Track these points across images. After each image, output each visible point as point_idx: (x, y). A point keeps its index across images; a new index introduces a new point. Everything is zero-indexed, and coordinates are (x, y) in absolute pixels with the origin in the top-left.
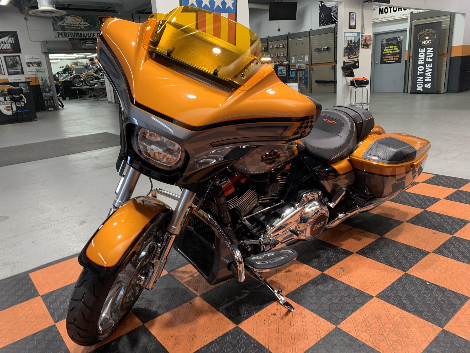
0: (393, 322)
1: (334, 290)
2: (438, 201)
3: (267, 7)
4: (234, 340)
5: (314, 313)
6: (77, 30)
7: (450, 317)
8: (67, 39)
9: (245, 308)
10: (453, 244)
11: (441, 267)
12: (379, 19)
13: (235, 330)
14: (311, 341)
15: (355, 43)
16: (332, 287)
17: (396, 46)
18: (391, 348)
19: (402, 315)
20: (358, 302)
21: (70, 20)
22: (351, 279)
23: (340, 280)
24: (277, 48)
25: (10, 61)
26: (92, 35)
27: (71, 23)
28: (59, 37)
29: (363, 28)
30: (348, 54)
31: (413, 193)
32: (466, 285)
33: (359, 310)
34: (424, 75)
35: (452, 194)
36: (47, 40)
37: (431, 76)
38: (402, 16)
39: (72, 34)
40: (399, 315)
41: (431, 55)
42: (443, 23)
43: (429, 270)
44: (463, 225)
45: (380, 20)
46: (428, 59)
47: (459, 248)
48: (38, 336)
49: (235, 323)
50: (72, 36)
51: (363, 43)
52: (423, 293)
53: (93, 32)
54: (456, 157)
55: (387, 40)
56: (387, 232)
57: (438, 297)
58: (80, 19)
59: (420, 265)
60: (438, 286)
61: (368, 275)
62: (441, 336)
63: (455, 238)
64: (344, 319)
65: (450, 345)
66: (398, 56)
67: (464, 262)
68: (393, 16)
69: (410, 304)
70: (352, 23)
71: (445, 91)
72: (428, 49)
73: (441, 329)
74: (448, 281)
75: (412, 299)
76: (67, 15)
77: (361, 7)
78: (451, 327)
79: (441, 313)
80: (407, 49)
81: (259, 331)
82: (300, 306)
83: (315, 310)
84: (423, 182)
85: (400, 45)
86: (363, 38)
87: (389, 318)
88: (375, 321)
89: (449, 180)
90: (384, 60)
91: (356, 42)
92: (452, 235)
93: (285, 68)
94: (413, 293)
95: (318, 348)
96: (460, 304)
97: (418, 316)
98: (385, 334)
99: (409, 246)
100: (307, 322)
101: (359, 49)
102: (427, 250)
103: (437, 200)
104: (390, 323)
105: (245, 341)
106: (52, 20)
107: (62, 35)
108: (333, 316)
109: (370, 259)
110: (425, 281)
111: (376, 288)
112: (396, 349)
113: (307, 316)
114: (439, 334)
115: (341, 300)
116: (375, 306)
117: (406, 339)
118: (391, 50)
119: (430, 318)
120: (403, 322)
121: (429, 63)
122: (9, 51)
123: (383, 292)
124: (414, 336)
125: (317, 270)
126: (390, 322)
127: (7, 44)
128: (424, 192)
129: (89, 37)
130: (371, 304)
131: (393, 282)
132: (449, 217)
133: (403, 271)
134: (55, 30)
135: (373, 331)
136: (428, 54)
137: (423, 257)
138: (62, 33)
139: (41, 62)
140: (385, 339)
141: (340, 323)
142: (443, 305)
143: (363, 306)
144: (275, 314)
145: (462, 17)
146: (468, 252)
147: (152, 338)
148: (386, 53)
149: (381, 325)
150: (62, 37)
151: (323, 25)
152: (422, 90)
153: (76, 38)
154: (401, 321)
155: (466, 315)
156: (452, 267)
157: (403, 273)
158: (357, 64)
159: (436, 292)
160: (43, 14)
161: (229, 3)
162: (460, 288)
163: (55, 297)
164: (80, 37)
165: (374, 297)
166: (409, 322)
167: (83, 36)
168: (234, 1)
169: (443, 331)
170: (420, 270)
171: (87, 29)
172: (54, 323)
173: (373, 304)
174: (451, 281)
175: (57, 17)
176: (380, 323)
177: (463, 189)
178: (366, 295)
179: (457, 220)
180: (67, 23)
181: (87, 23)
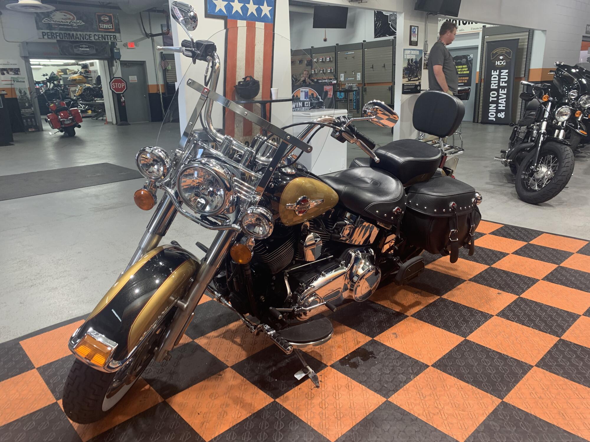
0: (449, 394)
1: (385, 359)
3: (312, 11)
4: (271, 417)
5: (362, 385)
6: (67, 29)
7: (510, 387)
8: (55, 41)
9: (284, 380)
10: (519, 306)
11: (504, 332)
13: (273, 405)
14: (359, 416)
15: (416, 62)
16: (383, 355)
17: (465, 66)
18: (445, 422)
19: (459, 386)
20: (412, 372)
21: (59, 17)
22: (404, 347)
23: (392, 347)
24: (322, 61)
26: (87, 37)
27: (60, 21)
28: (44, 38)
29: (426, 45)
30: (408, 76)
31: (478, 247)
32: (530, 352)
33: (412, 381)
34: (497, 102)
35: (521, 248)
36: (27, 41)
37: (505, 103)
38: (472, 30)
39: (61, 35)
40: (456, 386)
41: (505, 78)
42: (520, 41)
43: (491, 336)
44: (532, 284)
46: (502, 83)
47: (525, 310)
48: (37, 416)
49: (273, 398)
50: (61, 37)
51: (426, 62)
52: (483, 361)
53: (88, 33)
56: (447, 292)
57: (499, 366)
58: (71, 15)
59: (482, 330)
60: (500, 354)
61: (424, 342)
62: (500, 408)
63: (522, 298)
64: (395, 391)
65: (509, 417)
66: (467, 78)
67: (529, 327)
68: (462, 30)
69: (469, 373)
70: (414, 39)
72: (502, 71)
73: (500, 401)
74: (511, 347)
75: (471, 368)
76: (55, 11)
77: (424, 20)
78: (511, 398)
79: (502, 383)
80: (478, 70)
81: (300, 405)
82: (346, 376)
83: (363, 382)
84: (490, 234)
85: (470, 65)
86: (426, 56)
87: (445, 390)
88: (429, 392)
89: (520, 231)
91: (418, 61)
92: (519, 295)
94: (473, 361)
95: (367, 424)
96: (522, 373)
97: (476, 387)
98: (439, 407)
99: (471, 308)
100: (354, 396)
101: (421, 70)
102: (490, 313)
103: (504, 255)
104: (446, 394)
105: (284, 418)
106: (35, 15)
107: (48, 35)
108: (384, 388)
109: (427, 324)
110: (487, 348)
111: (432, 357)
112: (451, 423)
113: (354, 388)
114: (498, 406)
115: (392, 370)
116: (430, 376)
117: (462, 412)
119: (489, 389)
120: (460, 394)
121: (503, 88)
123: (439, 360)
124: (470, 408)
125: (367, 337)
128: (491, 245)
129: (83, 39)
130: (425, 375)
131: (451, 349)
132: (517, 275)
133: (463, 337)
134: (38, 28)
135: (427, 404)
136: (502, 77)
137: (486, 321)
138: (48, 33)
139: (19, 69)
140: (439, 413)
141: (391, 396)
142: (505, 374)
143: (417, 377)
144: (318, 387)
145: (542, 34)
146: (534, 315)
147: (176, 415)
149: (436, 397)
150: (48, 38)
151: (379, 37)
152: (494, 119)
153: (66, 39)
154: (458, 392)
155: (528, 385)
156: (516, 332)
157: (462, 339)
158: (419, 88)
159: (498, 361)
160: (24, 10)
161: (266, 9)
162: (524, 355)
163: (54, 369)
164: (72, 39)
165: (429, 366)
166: (466, 393)
167: (76, 38)
168: (271, 8)
169: (503, 403)
170: (481, 336)
171: (80, 28)
172: (55, 401)
173: (428, 374)
174: (514, 348)
175: (42, 13)
176: (435, 395)
177: (534, 242)
178: (421, 364)
179: (525, 278)
180: (55, 21)
181: (81, 21)
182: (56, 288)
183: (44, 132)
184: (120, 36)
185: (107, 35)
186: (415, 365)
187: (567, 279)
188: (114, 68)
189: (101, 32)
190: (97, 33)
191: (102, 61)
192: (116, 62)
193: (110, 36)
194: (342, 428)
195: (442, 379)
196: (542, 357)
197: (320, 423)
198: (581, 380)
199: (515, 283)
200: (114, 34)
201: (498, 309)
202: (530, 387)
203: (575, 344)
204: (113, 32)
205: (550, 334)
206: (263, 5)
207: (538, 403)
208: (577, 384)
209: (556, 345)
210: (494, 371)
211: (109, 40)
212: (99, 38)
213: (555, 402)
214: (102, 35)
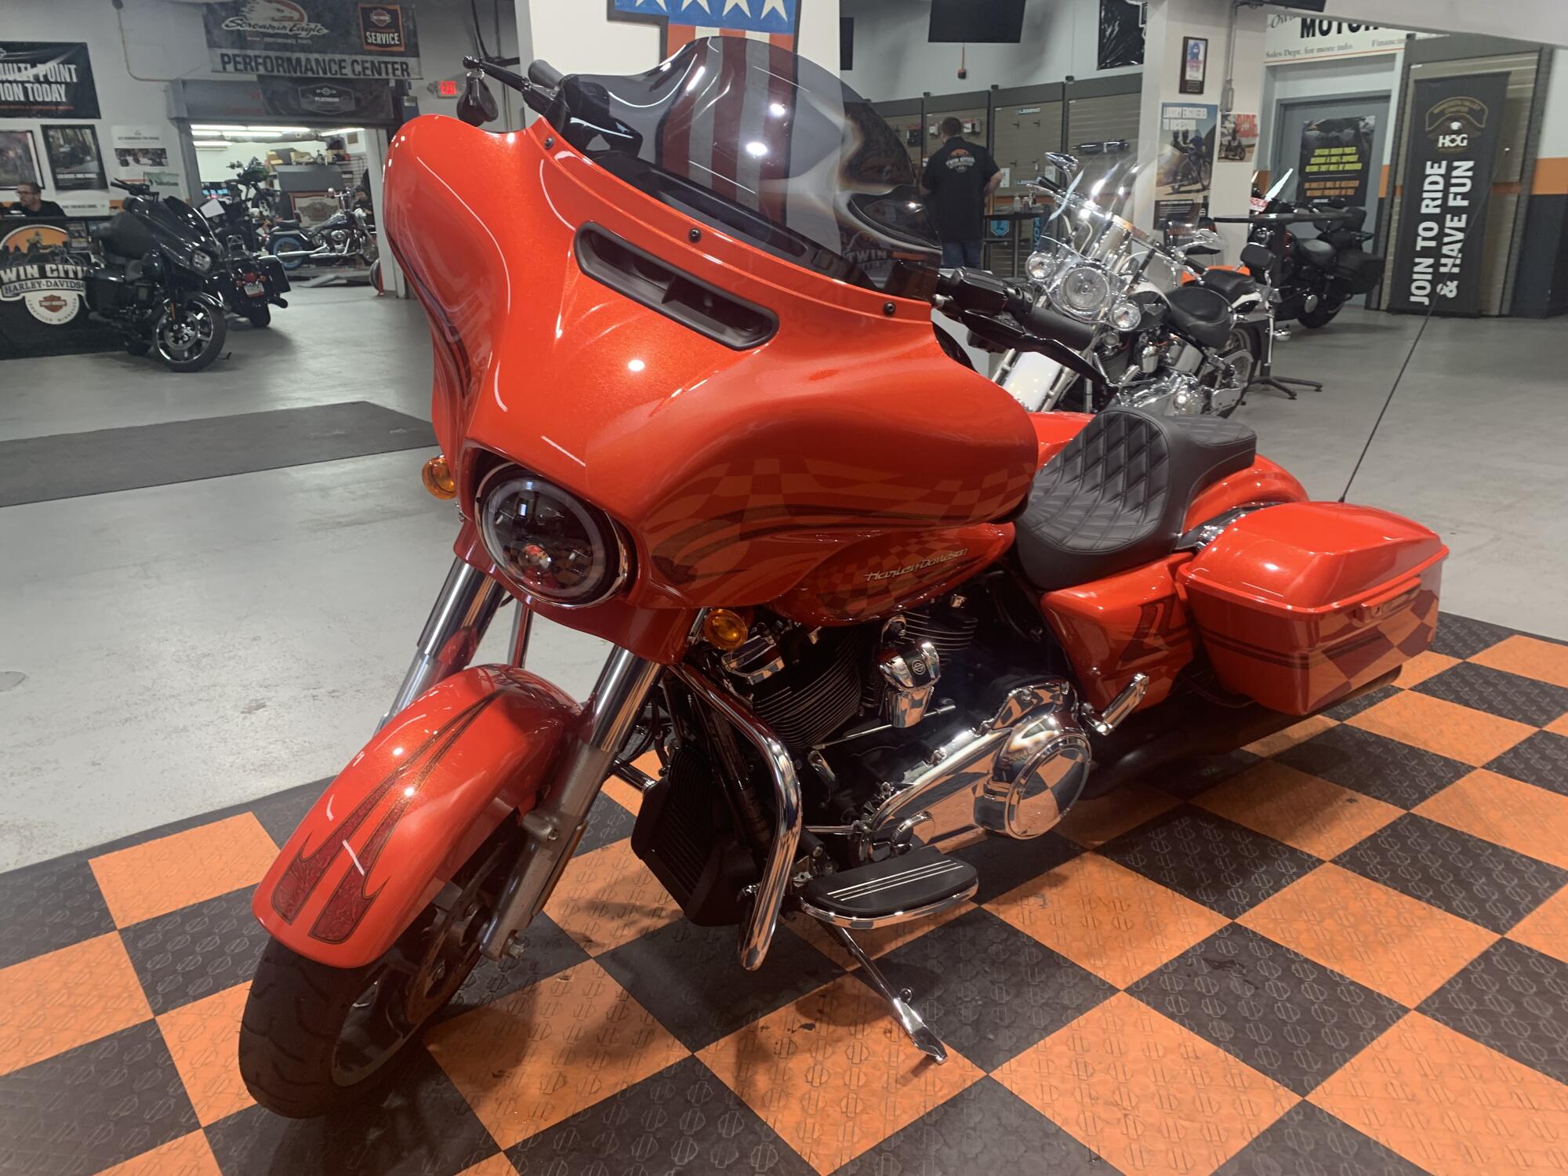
0: (1158, 1071)
1: (1003, 962)
2: (1390, 696)
4: (677, 1098)
6: (284, 47)
7: (1333, 1064)
8: (253, 77)
10: (1403, 840)
11: (1345, 909)
12: (1298, 52)
13: (685, 1066)
14: (904, 1111)
15: (1197, 141)
16: (998, 954)
17: (1353, 150)
18: (1135, 1146)
19: (1190, 1049)
20: (1066, 1002)
21: (263, 14)
22: (1061, 933)
23: (1028, 932)
25: (62, 142)
26: (335, 68)
27: (267, 24)
28: (224, 69)
29: (1227, 90)
30: (1171, 179)
32: (1407, 970)
33: (1065, 1028)
34: (1435, 253)
35: (1439, 677)
36: (184, 78)
37: (1459, 255)
38: (1376, 48)
39: (268, 61)
40: (1183, 1050)
41: (1464, 185)
42: (1512, 78)
43: (1306, 919)
44: (1450, 779)
45: (1303, 58)
46: (1455, 199)
47: (1420, 852)
49: (688, 1047)
50: (269, 68)
51: (1225, 141)
52: (1270, 986)
53: (338, 57)
55: (1320, 127)
57: (1313, 1003)
58: (299, 11)
59: (1284, 900)
60: (1322, 969)
61: (1116, 923)
62: (1293, 1120)
63: (1414, 817)
64: (1013, 1051)
65: (1312, 1147)
66: (1356, 183)
67: (1419, 898)
68: (1346, 47)
69: (1223, 1018)
70: (1193, 75)
71: (1505, 311)
72: (1456, 164)
73: (1297, 1099)
75: (1232, 1002)
77: (1225, 21)
78: (1330, 1094)
79: (1312, 1051)
80: (1387, 160)
81: (755, 1075)
86: (1227, 124)
87: (1149, 1058)
88: (1105, 1063)
90: (1309, 193)
91: (1203, 136)
92: (1408, 809)
95: (922, 1135)
96: (1374, 1027)
97: (1237, 1056)
98: (1126, 1103)
99: (1265, 836)
100: (902, 1057)
102: (1316, 855)
104: (1150, 1072)
105: (707, 1103)
106: (204, 9)
107: (236, 63)
108: (985, 1042)
109: (1134, 874)
110: (1288, 950)
112: (1149, 1151)
114: (1288, 1113)
115: (1017, 995)
116: (1117, 1020)
117: (1186, 1124)
118: (1334, 159)
119: (1272, 1065)
120: (1189, 1072)
121: (1457, 212)
122: (60, 108)
123: (1149, 976)
124: (1210, 1114)
126: (1150, 1068)
127: (53, 86)
129: (325, 72)
130: (1104, 1014)
131: (1188, 947)
132: (1412, 749)
133: (1227, 915)
134: (212, 44)
135: (1093, 1092)
136: (1454, 181)
137: (1299, 877)
138: (235, 56)
139: (164, 151)
140: (1122, 1119)
141: (1000, 1065)
142: (1324, 1026)
143: (1081, 1018)
144: (810, 1029)
146: (1441, 866)
148: (1315, 169)
149: (1121, 1078)
150: (236, 69)
151: (1112, 66)
152: (1426, 301)
153: (282, 73)
154: (1184, 1067)
155: (1386, 1065)
156: (1380, 912)
157: (1222, 921)
159: (1312, 987)
162: (1387, 978)
163: (160, 936)
164: (295, 72)
165: (1119, 990)
166: (1207, 1072)
167: (306, 70)
169: (1304, 1104)
170: (1279, 916)
171: (319, 44)
173: (1110, 1012)
176: (1120, 1070)
177: (1481, 659)
178: (1098, 983)
179: (1433, 760)
180: (253, 24)
181: (319, 26)
184: (419, 65)
185: (386, 63)
186: (1081, 985)
187: (1555, 768)
189: (371, 53)
190: (360, 58)
191: (373, 131)
193: (393, 63)
194: (855, 1140)
195: (1148, 1028)
196: (1438, 986)
197: (798, 1123)
198: (1537, 1058)
199: (1404, 774)
200: (404, 59)
201: (1340, 845)
202: (1388, 1069)
203: (1542, 955)
204: (401, 54)
205: (1475, 922)
207: (1404, 1114)
208: (1527, 1069)
209: (1486, 956)
210: (1296, 1016)
211: (391, 76)
212: (365, 69)
213: (1452, 1114)
214: (373, 63)
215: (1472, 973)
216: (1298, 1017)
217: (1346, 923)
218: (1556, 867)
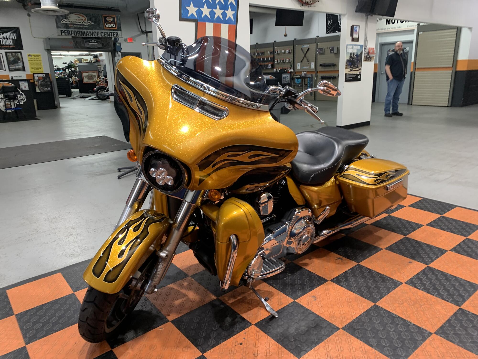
0: (354, 357)
1: (303, 320)
2: (420, 227)
3: (275, 12)
5: (279, 344)
6: (80, 28)
7: (409, 353)
8: (70, 37)
9: (213, 336)
11: (410, 299)
12: (385, 29)
15: (357, 56)
16: (301, 317)
19: (363, 349)
20: (323, 333)
21: (73, 18)
22: (321, 309)
23: (310, 309)
24: (283, 53)
25: (11, 57)
27: (75, 21)
28: (62, 35)
29: (366, 40)
30: (350, 67)
31: (397, 218)
32: (431, 320)
33: (323, 342)
35: (435, 221)
36: (49, 37)
38: (409, 28)
39: (75, 32)
40: (361, 349)
43: (398, 302)
44: (440, 255)
45: (387, 30)
47: (432, 279)
49: (201, 352)
50: (75, 34)
51: (366, 55)
52: (388, 326)
53: (96, 31)
54: (448, 179)
56: (364, 259)
57: (402, 332)
58: (83, 17)
59: (391, 297)
60: (404, 320)
61: (338, 305)
63: (430, 267)
64: (307, 351)
67: (433, 295)
68: (400, 27)
69: (374, 338)
70: (355, 36)
71: (450, 105)
74: (414, 315)
75: (376, 332)
76: (71, 13)
77: (365, 20)
79: (402, 349)
80: (413, 60)
82: (266, 335)
83: (280, 341)
84: (409, 206)
86: (366, 50)
87: (350, 353)
88: (336, 355)
89: (436, 204)
91: (359, 54)
92: (428, 265)
93: (289, 76)
94: (379, 326)
96: (422, 340)
97: (379, 351)
99: (384, 275)
100: (271, 354)
102: (399, 281)
106: (56, 17)
107: (65, 33)
108: (297, 348)
109: (343, 288)
110: (393, 313)
111: (344, 320)
113: (271, 347)
115: (307, 331)
116: (339, 339)
119: (389, 354)
120: (364, 357)
122: (11, 46)
123: (350, 324)
125: (290, 298)
126: (351, 356)
127: (9, 40)
128: (409, 217)
129: (92, 35)
130: (335, 337)
131: (361, 313)
132: (428, 245)
133: (373, 302)
134: (58, 27)
137: (395, 288)
138: (65, 31)
141: (303, 356)
142: (406, 340)
143: (328, 338)
144: (241, 344)
145: (468, 31)
146: (439, 284)
150: (65, 35)
151: (330, 33)
153: (79, 36)
154: (362, 355)
155: (426, 352)
156: (421, 300)
157: (372, 304)
158: (359, 77)
159: (401, 326)
160: (45, 13)
161: (230, 13)
162: (425, 323)
163: (28, 317)
164: (83, 35)
165: (340, 329)
167: (87, 35)
168: (235, 12)
170: (390, 302)
171: (91, 27)
172: (24, 345)
173: (337, 336)
174: (417, 315)
175: (61, 16)
177: (447, 215)
178: (333, 326)
179: (435, 248)
180: (70, 21)
181: (91, 22)
182: (47, 243)
183: (61, 109)
184: (121, 33)
185: (111, 33)
186: (328, 327)
187: (472, 251)
188: (116, 58)
189: (107, 30)
190: (103, 31)
191: (107, 53)
192: (118, 54)
193: (113, 33)
196: (441, 325)
198: (473, 349)
199: (426, 253)
200: (117, 32)
201: (408, 277)
202: (427, 354)
203: (472, 314)
204: (116, 30)
205: (451, 302)
206: (228, 10)
208: (470, 353)
209: (455, 314)
210: (396, 336)
211: (113, 36)
212: (105, 34)
214: (107, 33)
215: (451, 320)
216: (397, 337)
217: (411, 304)
218: (475, 284)
